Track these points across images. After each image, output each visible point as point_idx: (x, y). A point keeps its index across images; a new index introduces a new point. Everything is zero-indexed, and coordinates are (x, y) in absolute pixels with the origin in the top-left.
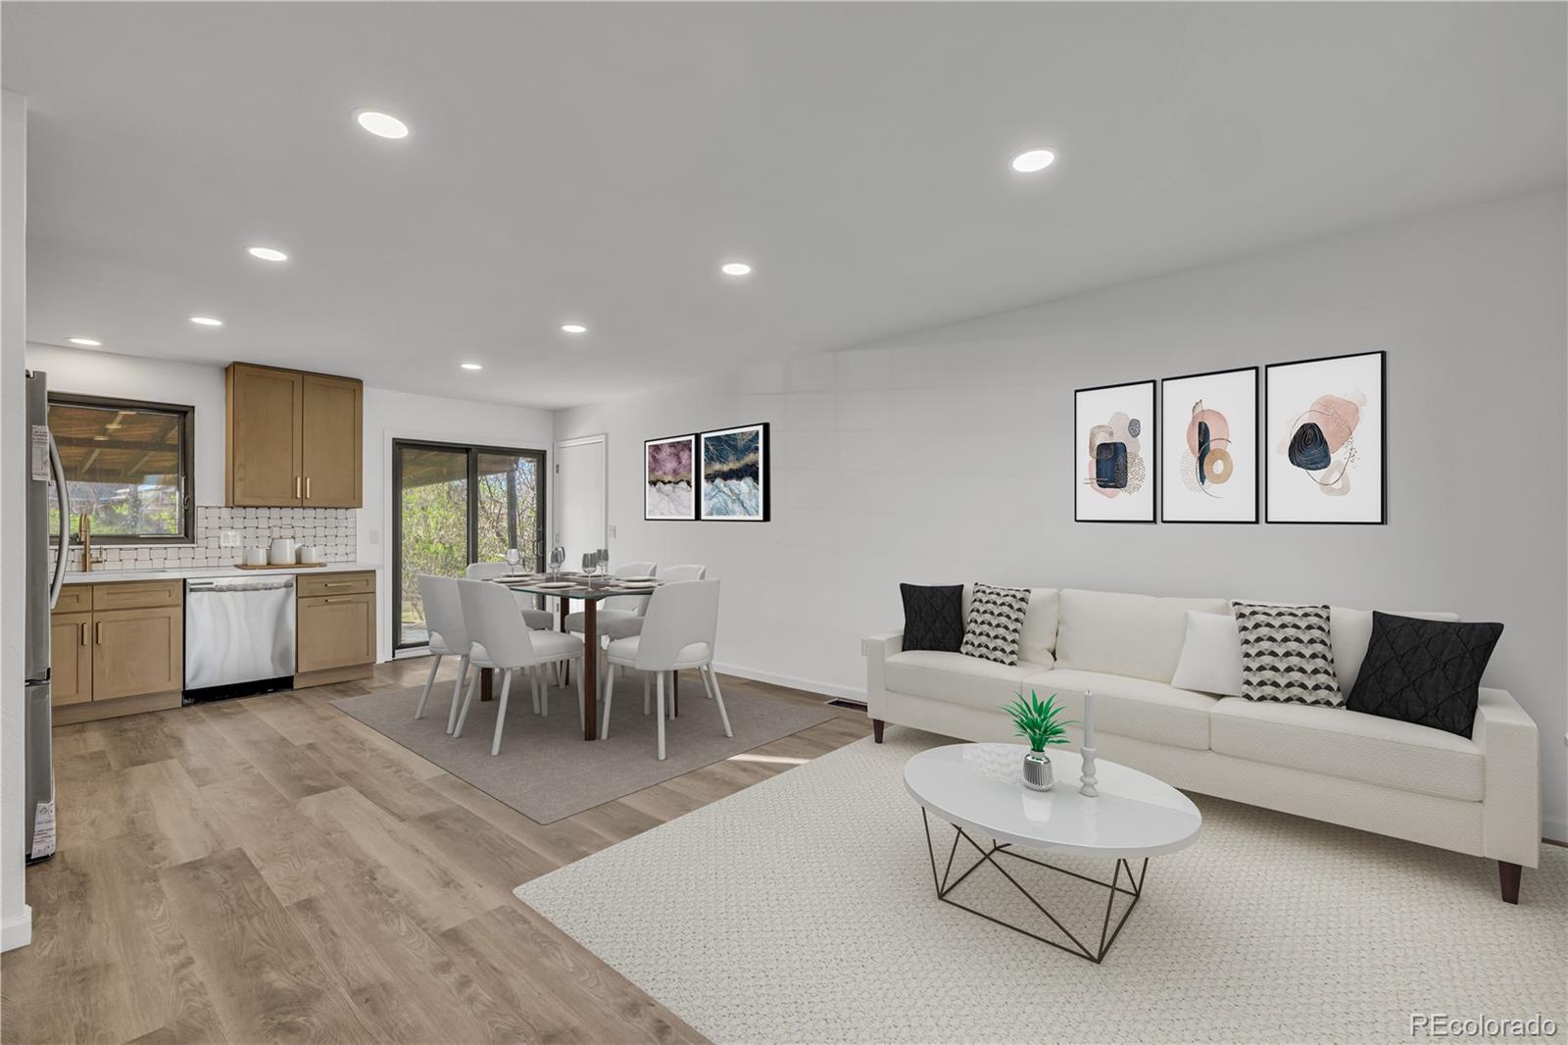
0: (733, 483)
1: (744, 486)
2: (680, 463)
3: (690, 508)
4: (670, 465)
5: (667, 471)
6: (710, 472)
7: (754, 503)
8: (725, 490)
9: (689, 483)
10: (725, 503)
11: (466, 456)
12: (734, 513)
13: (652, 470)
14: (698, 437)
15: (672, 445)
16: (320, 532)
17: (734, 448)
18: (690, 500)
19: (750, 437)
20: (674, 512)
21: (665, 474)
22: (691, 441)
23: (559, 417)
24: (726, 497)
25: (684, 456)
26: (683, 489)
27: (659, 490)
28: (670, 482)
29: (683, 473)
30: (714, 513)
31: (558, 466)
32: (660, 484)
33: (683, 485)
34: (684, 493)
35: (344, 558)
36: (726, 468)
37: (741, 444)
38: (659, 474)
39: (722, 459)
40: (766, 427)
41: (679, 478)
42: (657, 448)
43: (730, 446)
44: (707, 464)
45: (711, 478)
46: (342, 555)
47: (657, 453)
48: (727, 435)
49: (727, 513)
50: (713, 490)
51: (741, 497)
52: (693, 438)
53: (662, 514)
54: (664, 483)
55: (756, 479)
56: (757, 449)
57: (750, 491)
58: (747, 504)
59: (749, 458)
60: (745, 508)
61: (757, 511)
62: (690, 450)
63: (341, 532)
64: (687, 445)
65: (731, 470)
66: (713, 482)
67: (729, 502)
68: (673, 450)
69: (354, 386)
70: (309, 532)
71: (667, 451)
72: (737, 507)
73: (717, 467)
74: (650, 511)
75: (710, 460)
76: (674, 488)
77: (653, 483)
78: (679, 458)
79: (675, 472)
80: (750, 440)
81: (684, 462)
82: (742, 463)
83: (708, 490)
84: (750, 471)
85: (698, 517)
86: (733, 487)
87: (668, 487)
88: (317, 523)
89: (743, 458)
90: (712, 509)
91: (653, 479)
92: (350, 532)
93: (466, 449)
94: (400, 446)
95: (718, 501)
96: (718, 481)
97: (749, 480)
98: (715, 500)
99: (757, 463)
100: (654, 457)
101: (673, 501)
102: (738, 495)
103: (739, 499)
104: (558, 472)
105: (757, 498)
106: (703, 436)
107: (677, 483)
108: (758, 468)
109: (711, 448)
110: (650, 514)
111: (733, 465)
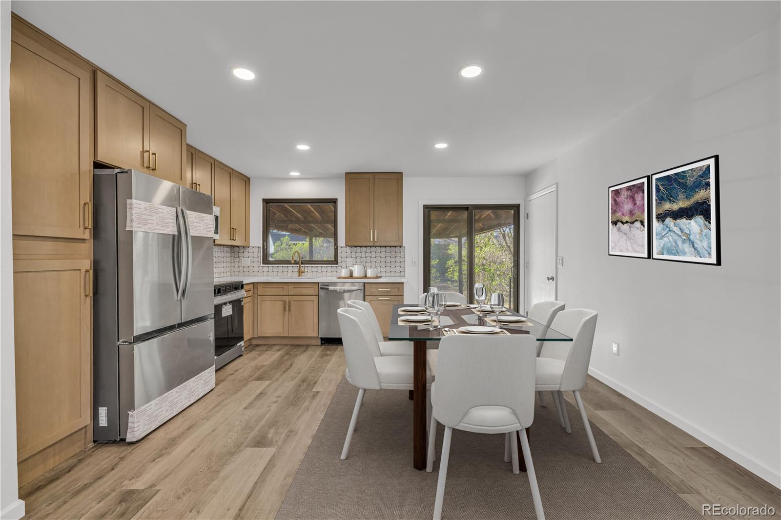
0: (683, 222)
1: (695, 225)
2: (635, 204)
3: (643, 246)
4: (627, 206)
5: (625, 212)
6: (660, 212)
7: (705, 244)
8: (675, 229)
9: (642, 223)
10: (676, 242)
11: (466, 212)
12: (684, 254)
13: (614, 212)
14: (649, 178)
15: (629, 189)
16: (388, 259)
17: (684, 186)
18: (643, 238)
19: (700, 173)
20: (630, 248)
21: (623, 215)
22: (644, 183)
23: (527, 178)
24: (676, 238)
25: (638, 197)
26: (638, 229)
27: (619, 230)
28: (627, 222)
29: (637, 213)
30: (665, 252)
31: (527, 214)
32: (619, 224)
33: (638, 224)
34: (638, 232)
35: (399, 274)
36: (675, 207)
37: (690, 181)
38: (619, 214)
39: (671, 198)
40: (717, 158)
41: (634, 218)
42: (617, 193)
43: (679, 184)
44: (659, 204)
45: (661, 218)
46: (398, 272)
47: (618, 197)
48: (675, 174)
49: (677, 253)
50: (664, 229)
51: (692, 237)
52: (645, 180)
53: (621, 251)
54: (623, 223)
55: (707, 217)
56: (708, 184)
57: (701, 230)
58: (698, 245)
59: (700, 195)
60: (695, 249)
61: (710, 254)
62: (643, 192)
63: (398, 259)
64: (640, 187)
65: (680, 208)
66: (663, 221)
67: (680, 243)
68: (629, 193)
69: (398, 177)
70: (383, 260)
71: (625, 194)
72: (687, 247)
73: (667, 206)
74: (613, 248)
75: (661, 200)
76: (630, 227)
77: (615, 223)
78: (634, 200)
79: (631, 213)
80: (701, 176)
81: (638, 203)
82: (693, 200)
83: (659, 229)
84: (701, 210)
85: (650, 256)
86: (683, 227)
87: (626, 226)
88: (387, 254)
89: (693, 196)
90: (663, 248)
91: (615, 220)
92: (402, 260)
93: (466, 208)
94: (428, 209)
95: (669, 240)
96: (669, 221)
97: (700, 219)
98: (666, 239)
99: (708, 199)
100: (615, 200)
101: (629, 239)
102: (688, 235)
103: (689, 239)
104: (527, 218)
105: (709, 239)
106: (655, 177)
107: (632, 223)
108: (709, 206)
109: (661, 188)
110: (612, 251)
111: (682, 203)
